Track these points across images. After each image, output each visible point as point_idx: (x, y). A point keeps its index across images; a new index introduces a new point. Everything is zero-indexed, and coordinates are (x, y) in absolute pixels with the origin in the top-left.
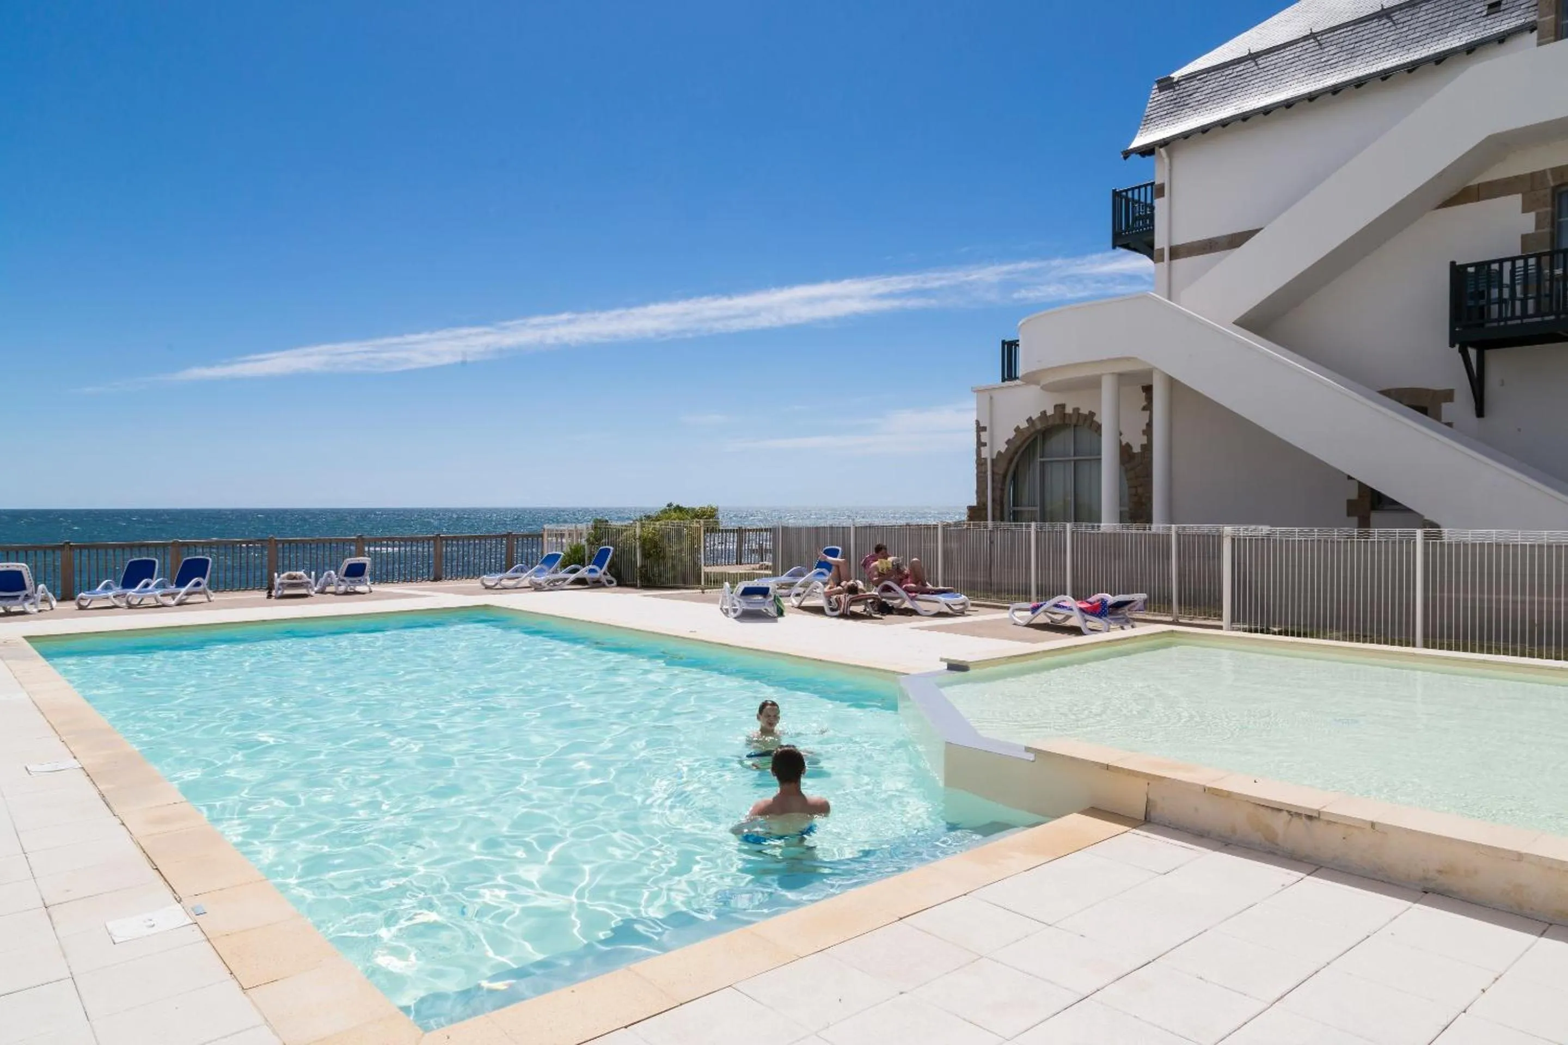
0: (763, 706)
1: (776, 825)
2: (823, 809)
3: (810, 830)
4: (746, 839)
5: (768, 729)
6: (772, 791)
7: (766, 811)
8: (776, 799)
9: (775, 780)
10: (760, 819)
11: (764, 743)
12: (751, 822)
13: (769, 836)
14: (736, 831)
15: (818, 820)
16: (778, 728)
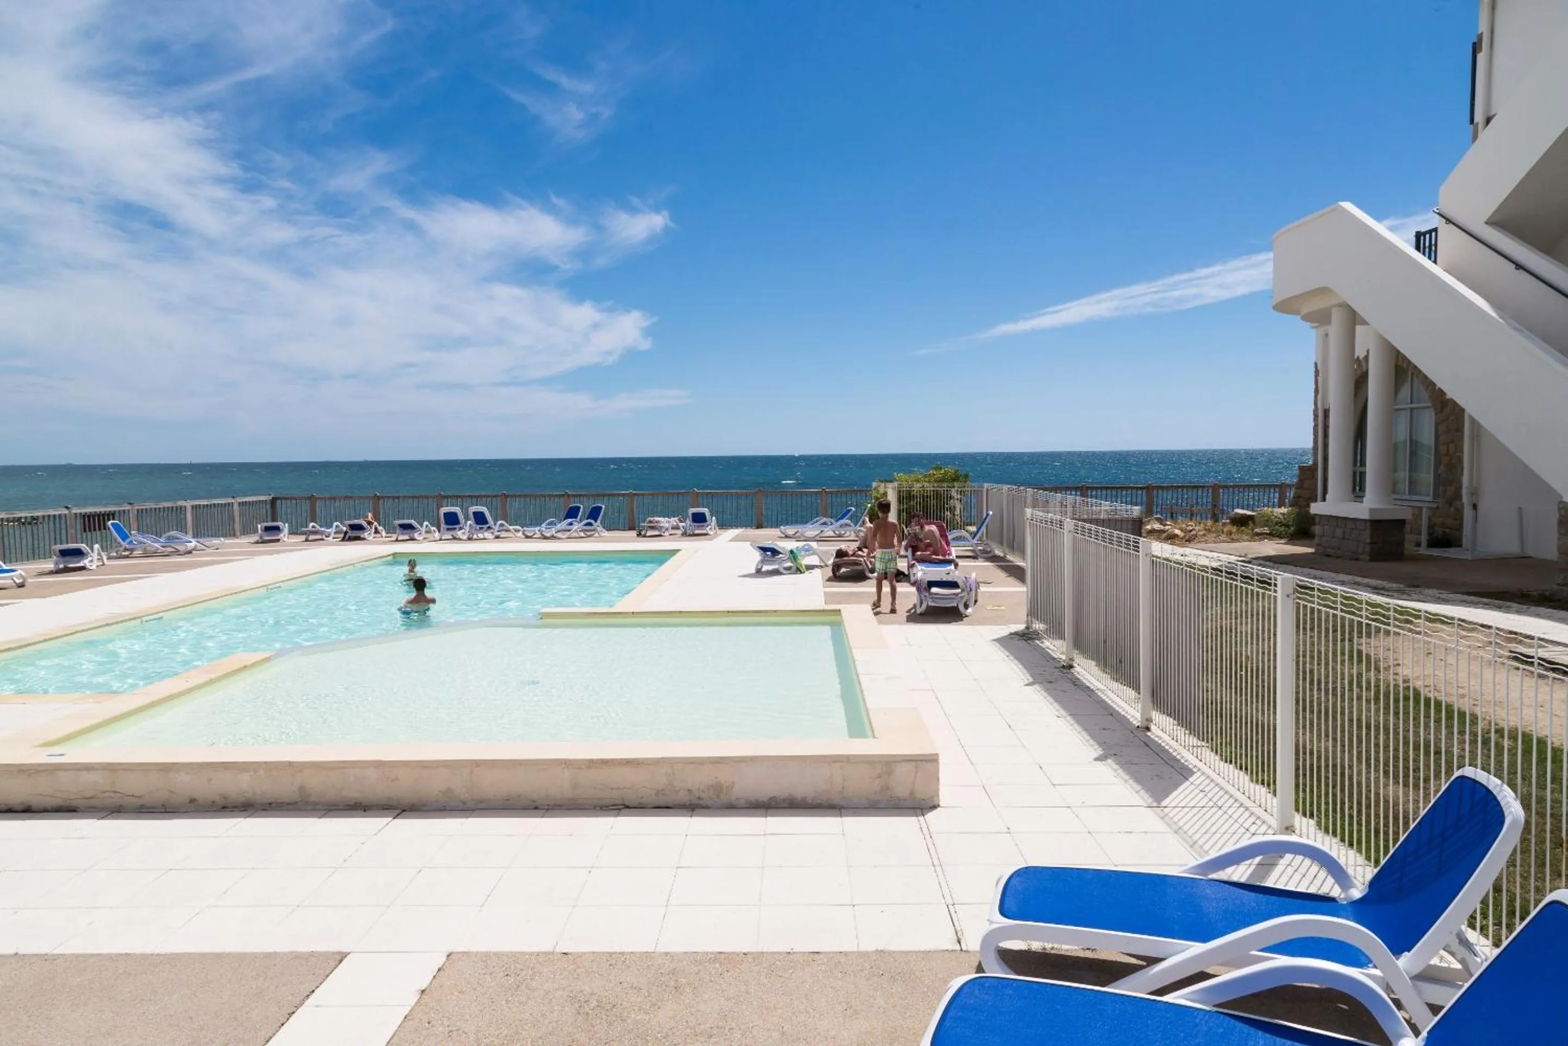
0: (410, 561)
1: (415, 607)
2: (433, 601)
3: (428, 609)
4: (404, 613)
5: (411, 571)
6: (413, 594)
7: (411, 602)
8: (415, 597)
9: (414, 590)
10: (409, 605)
11: (410, 575)
12: (406, 606)
13: (412, 611)
14: (399, 610)
15: (431, 605)
16: (415, 570)
